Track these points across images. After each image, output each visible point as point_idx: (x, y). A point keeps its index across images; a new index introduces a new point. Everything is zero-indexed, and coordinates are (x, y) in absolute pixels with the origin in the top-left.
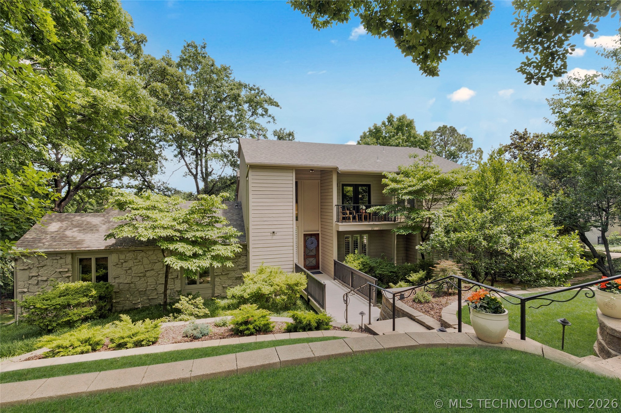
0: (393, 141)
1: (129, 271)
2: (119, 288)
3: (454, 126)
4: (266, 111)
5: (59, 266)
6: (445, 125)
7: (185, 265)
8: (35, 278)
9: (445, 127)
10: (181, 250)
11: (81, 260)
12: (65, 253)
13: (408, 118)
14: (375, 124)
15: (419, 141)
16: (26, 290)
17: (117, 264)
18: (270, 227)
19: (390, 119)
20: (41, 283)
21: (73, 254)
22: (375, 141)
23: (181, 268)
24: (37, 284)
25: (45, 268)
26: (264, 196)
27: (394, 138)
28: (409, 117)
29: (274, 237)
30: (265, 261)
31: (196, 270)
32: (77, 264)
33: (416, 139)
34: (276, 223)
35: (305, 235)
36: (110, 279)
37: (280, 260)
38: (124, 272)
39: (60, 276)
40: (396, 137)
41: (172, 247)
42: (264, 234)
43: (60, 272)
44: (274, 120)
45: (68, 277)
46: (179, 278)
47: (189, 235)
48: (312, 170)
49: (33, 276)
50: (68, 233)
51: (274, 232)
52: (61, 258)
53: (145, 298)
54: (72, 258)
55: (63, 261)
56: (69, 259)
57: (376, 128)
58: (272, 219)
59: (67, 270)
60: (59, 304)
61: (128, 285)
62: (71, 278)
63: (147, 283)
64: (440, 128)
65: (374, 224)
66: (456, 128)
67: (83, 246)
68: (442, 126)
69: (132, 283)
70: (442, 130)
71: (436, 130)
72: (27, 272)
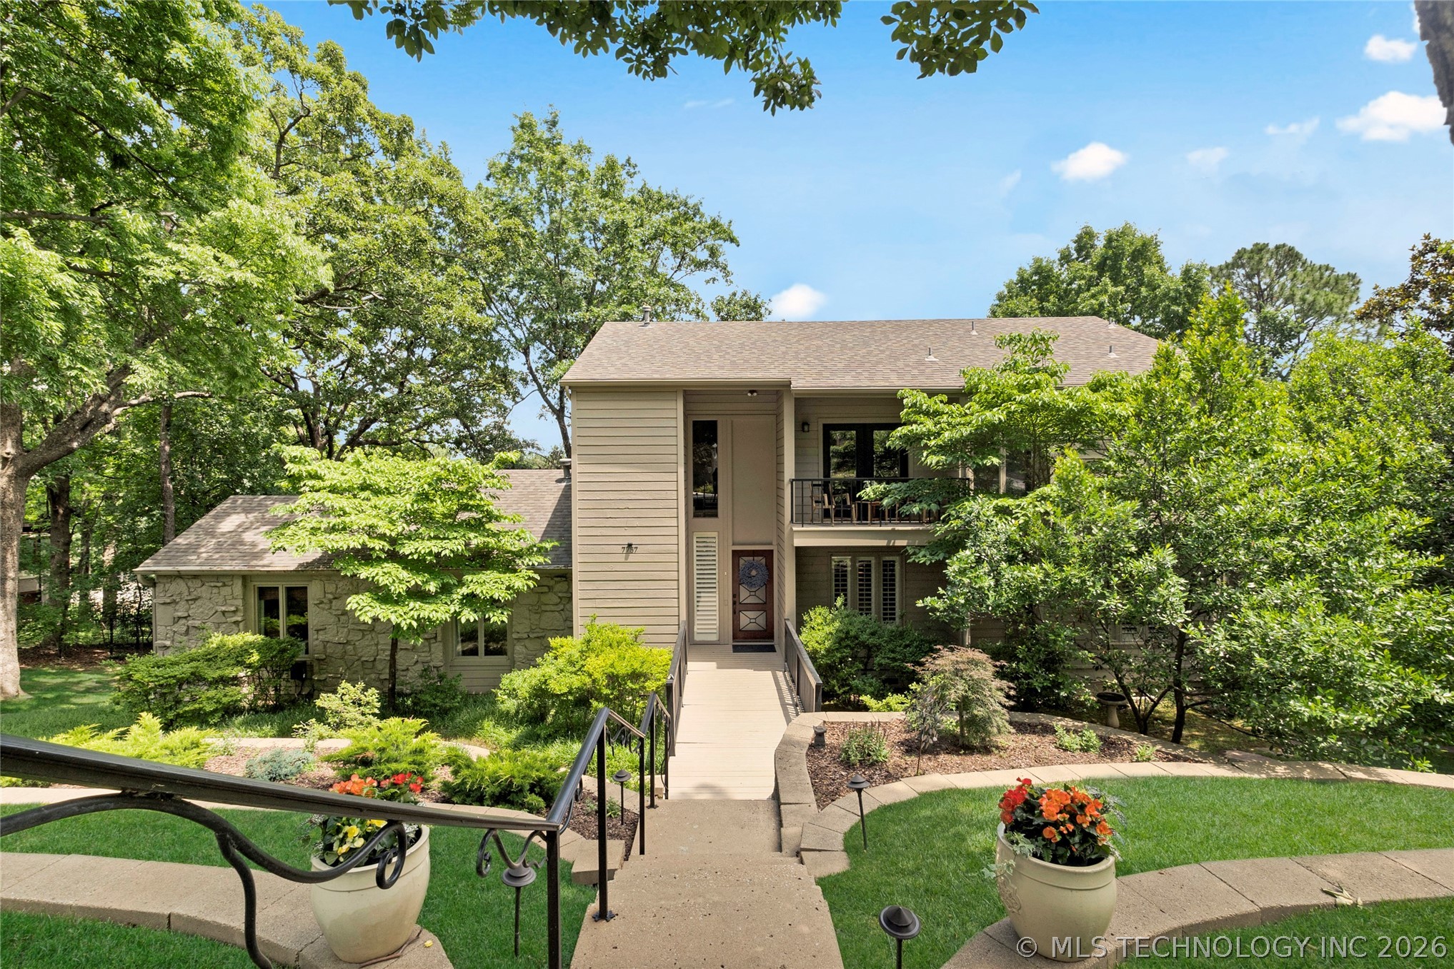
0: (1085, 302)
1: (343, 618)
2: (325, 652)
3: (1290, 244)
4: (713, 252)
5: (221, 600)
6: (1262, 241)
7: (386, 613)
8: (183, 621)
9: (1260, 249)
10: (383, 581)
11: (262, 592)
12: (231, 575)
13: (1138, 234)
14: (1037, 260)
15: (1166, 295)
16: (168, 643)
17: (322, 602)
18: (622, 532)
19: (1084, 243)
20: (192, 631)
21: (245, 578)
22: (1035, 306)
23: (376, 619)
24: (187, 633)
25: (199, 603)
26: (606, 459)
27: (1086, 294)
28: (1144, 229)
29: (632, 557)
30: (598, 612)
31: (410, 626)
32: (253, 598)
33: (1158, 292)
34: (637, 523)
35: (737, 555)
36: (312, 634)
37: (647, 612)
38: (333, 619)
39: (223, 619)
40: (1094, 289)
41: (364, 572)
42: (607, 549)
43: (224, 613)
44: (727, 274)
45: (237, 623)
46: (439, 638)
47: (407, 549)
48: (752, 392)
49: (180, 618)
50: (248, 537)
51: (630, 545)
52: (224, 585)
53: (373, 676)
54: (245, 586)
55: (228, 589)
56: (238, 587)
57: (1038, 270)
58: (626, 513)
59: (233, 609)
60: (174, 677)
61: (340, 647)
62: (241, 625)
63: (377, 645)
64: (1240, 254)
65: (893, 531)
66: (1297, 249)
67: (261, 563)
68: (1249, 247)
69: (348, 643)
70: (1251, 259)
71: (1230, 260)
72: (170, 608)
